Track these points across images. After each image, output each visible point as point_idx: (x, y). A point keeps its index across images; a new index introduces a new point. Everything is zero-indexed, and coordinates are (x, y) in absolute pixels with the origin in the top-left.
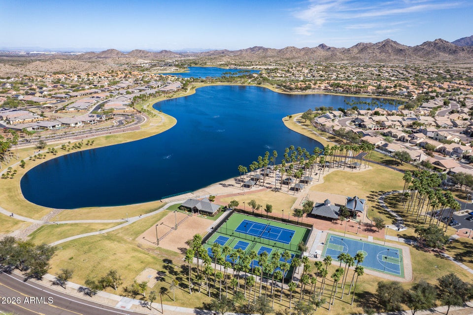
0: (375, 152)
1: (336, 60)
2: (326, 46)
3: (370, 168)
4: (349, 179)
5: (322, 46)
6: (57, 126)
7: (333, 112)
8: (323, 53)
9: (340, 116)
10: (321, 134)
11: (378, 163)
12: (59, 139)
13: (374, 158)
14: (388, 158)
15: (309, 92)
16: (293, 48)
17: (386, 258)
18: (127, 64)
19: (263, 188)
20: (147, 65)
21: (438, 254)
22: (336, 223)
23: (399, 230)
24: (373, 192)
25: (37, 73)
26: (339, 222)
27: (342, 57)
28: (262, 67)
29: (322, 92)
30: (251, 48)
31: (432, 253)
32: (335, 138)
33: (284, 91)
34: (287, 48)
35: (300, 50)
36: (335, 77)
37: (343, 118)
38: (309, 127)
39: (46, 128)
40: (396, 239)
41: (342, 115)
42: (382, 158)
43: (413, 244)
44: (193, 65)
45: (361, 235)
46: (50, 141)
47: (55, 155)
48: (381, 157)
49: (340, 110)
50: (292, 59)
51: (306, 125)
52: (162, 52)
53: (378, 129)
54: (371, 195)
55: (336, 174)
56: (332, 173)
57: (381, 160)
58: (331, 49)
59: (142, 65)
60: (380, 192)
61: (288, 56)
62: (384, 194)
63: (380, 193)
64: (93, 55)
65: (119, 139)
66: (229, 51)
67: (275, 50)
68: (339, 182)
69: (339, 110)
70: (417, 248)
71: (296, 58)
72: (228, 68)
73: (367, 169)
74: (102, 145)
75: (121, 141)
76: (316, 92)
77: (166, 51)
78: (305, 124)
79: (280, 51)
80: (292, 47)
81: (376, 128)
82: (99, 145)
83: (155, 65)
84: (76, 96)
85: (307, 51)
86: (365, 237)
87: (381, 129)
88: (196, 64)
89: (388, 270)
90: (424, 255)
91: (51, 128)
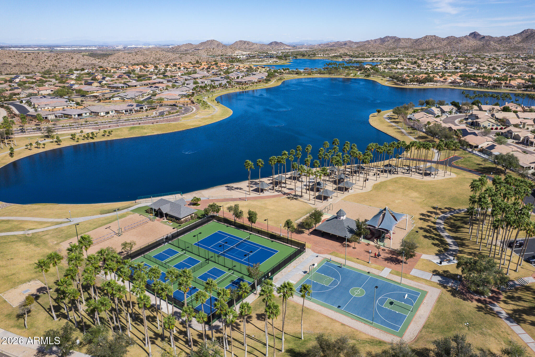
0: (474, 156)
1: (488, 51)
2: (479, 35)
3: (454, 176)
4: (411, 188)
5: (474, 35)
6: (84, 115)
7: (441, 107)
8: (473, 43)
9: (451, 112)
10: (411, 133)
11: (470, 171)
12: (76, 128)
13: (468, 163)
14: (489, 165)
15: (428, 85)
16: (434, 37)
17: (391, 303)
18: (222, 56)
19: (280, 193)
20: (244, 56)
21: (483, 306)
22: (348, 246)
23: (441, 263)
24: (434, 208)
25: (115, 65)
26: (352, 244)
27: (498, 47)
28: (384, 59)
29: (446, 86)
30: (381, 39)
31: (475, 303)
32: (427, 138)
33: (396, 84)
34: (426, 37)
35: (443, 40)
36: (475, 69)
37: (456, 115)
38: (399, 124)
39: (70, 116)
40: (428, 276)
41: (454, 111)
42: (479, 164)
43: (451, 287)
44: (299, 57)
45: (374, 265)
46: (65, 129)
47: (59, 144)
48: (478, 162)
49: (454, 104)
50: (429, 50)
51: (395, 122)
52: (271, 44)
53: (496, 129)
54: (428, 212)
55: (396, 182)
56: (391, 181)
57: (477, 167)
58: (486, 38)
59: (238, 57)
60: (446, 208)
61: (424, 46)
62: (451, 212)
63: (447, 210)
64: (191, 47)
65: (145, 131)
66: (353, 42)
67: (410, 39)
68: (393, 191)
69: (452, 105)
70: (454, 293)
71: (436, 49)
72: (340, 60)
73: (447, 177)
74: (122, 136)
75: (146, 133)
76: (438, 85)
77: (276, 43)
78: (397, 120)
79: (417, 40)
80: (432, 36)
81: (494, 127)
82: (118, 136)
83: (253, 57)
84: (135, 86)
85: (451, 40)
86: (378, 269)
87: (501, 129)
88: (303, 55)
89: (383, 322)
90: (459, 304)
91: (77, 116)
